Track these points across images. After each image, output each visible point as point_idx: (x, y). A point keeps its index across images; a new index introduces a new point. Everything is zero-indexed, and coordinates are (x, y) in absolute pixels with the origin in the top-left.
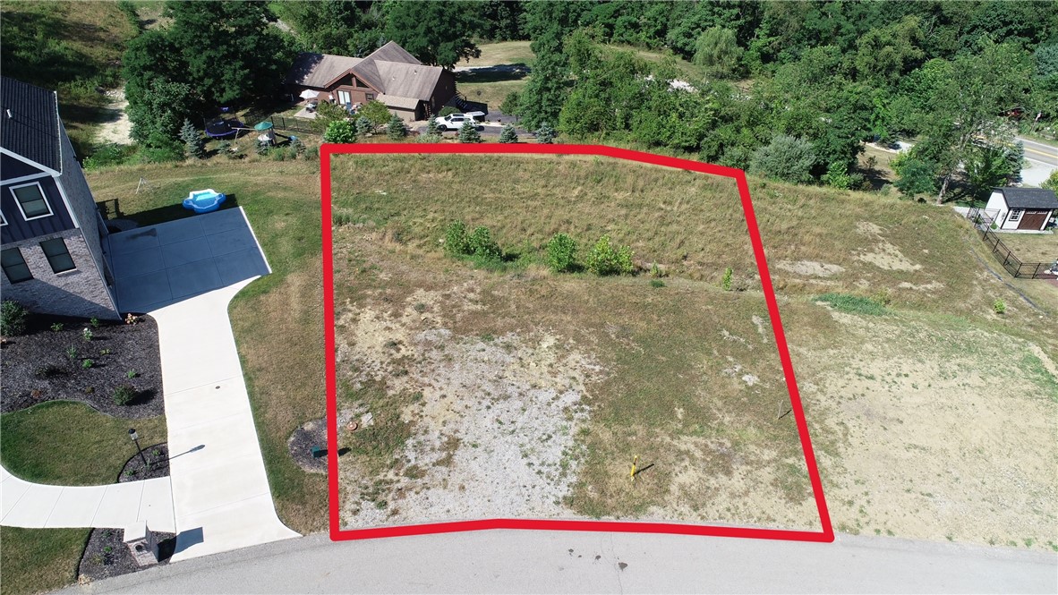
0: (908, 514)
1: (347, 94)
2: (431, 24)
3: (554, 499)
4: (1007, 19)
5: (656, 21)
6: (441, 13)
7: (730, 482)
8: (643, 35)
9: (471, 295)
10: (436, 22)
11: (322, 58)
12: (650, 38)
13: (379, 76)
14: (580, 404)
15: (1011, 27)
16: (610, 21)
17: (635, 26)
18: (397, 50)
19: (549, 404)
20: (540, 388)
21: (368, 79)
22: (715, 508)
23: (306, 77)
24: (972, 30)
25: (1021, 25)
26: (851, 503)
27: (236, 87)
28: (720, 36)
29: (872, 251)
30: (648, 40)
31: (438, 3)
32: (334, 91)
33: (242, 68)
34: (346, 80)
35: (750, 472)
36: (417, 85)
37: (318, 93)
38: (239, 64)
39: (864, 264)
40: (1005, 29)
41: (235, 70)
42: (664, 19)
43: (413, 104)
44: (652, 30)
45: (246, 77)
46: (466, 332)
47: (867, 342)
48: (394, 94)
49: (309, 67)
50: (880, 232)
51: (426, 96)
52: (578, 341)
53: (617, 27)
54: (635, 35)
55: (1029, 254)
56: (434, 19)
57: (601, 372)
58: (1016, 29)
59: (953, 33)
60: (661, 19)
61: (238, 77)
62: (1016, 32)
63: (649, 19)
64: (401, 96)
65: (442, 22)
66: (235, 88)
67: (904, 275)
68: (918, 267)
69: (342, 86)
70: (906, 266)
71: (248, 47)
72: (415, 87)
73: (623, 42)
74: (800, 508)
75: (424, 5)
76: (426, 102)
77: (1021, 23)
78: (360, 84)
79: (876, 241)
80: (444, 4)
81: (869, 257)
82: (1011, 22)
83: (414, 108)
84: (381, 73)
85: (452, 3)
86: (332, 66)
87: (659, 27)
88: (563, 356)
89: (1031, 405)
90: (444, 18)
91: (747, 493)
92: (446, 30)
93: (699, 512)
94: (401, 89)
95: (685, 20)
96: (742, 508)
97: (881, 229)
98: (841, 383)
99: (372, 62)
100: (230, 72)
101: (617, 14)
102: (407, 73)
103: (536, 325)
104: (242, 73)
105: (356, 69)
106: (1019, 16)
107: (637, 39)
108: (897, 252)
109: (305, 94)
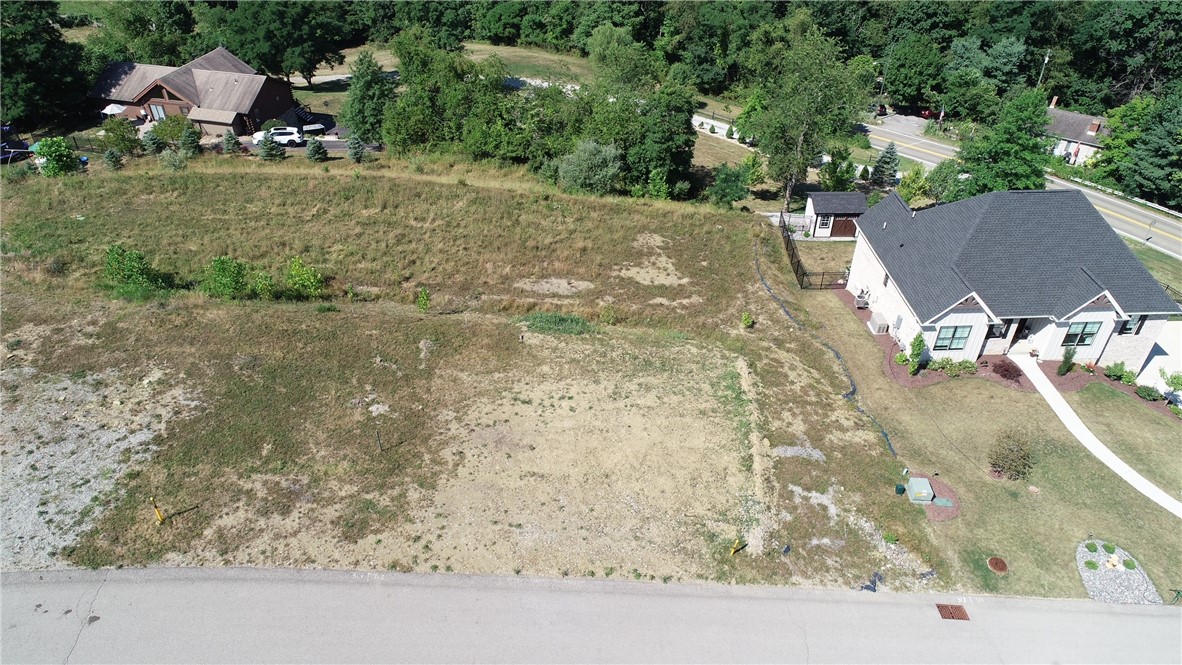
0: (481, 547)
1: (160, 108)
2: (272, 27)
3: (49, 549)
4: (930, 11)
5: (561, 19)
6: (281, 15)
7: (282, 523)
8: (550, 36)
9: (90, 329)
10: (277, 24)
11: (134, 68)
12: (556, 38)
13: (195, 88)
14: (149, 443)
15: (934, 19)
16: (516, 21)
17: (541, 26)
18: (225, 58)
19: (109, 446)
20: (109, 428)
21: (179, 91)
22: (249, 551)
23: (113, 90)
24: (898, 24)
25: (946, 16)
26: (417, 539)
27: (20, 103)
28: (612, 36)
29: (639, 265)
30: (554, 41)
31: (278, 3)
32: (146, 105)
33: (25, 81)
34: (156, 91)
35: (313, 510)
36: (237, 97)
37: (124, 108)
38: (20, 77)
39: (623, 279)
40: (929, 22)
41: (17, 84)
42: (570, 18)
43: (230, 117)
44: (559, 29)
45: (33, 91)
46: (54, 369)
47: (546, 364)
48: (209, 107)
49: (118, 79)
50: (662, 244)
51: (245, 108)
52: (189, 374)
53: (523, 27)
54: (542, 35)
55: (833, 264)
56: (275, 21)
57: (196, 408)
58: (941, 21)
59: (881, 27)
60: (566, 17)
61: (20, 92)
62: (941, 25)
63: (553, 18)
64: (216, 109)
65: (284, 25)
66: (19, 105)
67: (663, 290)
68: (685, 281)
69: (153, 99)
70: (672, 280)
71: (33, 58)
72: (234, 99)
73: (530, 43)
74: (352, 546)
75: (262, 6)
76: (245, 115)
77: (946, 15)
78: (172, 97)
79: (651, 253)
80: (286, 5)
81: (633, 273)
82: (935, 14)
83: (231, 122)
84: (198, 83)
85: (295, 3)
86: (144, 77)
87: (564, 26)
88: (160, 393)
89: (699, 424)
90: (285, 21)
91: (295, 534)
92: (290, 35)
93: (225, 556)
94: (218, 102)
95: (585, 18)
96: (281, 549)
97: (663, 242)
98: (489, 408)
99: (189, 72)
100: (11, 86)
101: (523, 12)
102: (227, 83)
103: (149, 359)
104: (25, 86)
105: (164, 79)
106: (943, 7)
107: (544, 40)
108: (670, 266)
109: (109, 110)
